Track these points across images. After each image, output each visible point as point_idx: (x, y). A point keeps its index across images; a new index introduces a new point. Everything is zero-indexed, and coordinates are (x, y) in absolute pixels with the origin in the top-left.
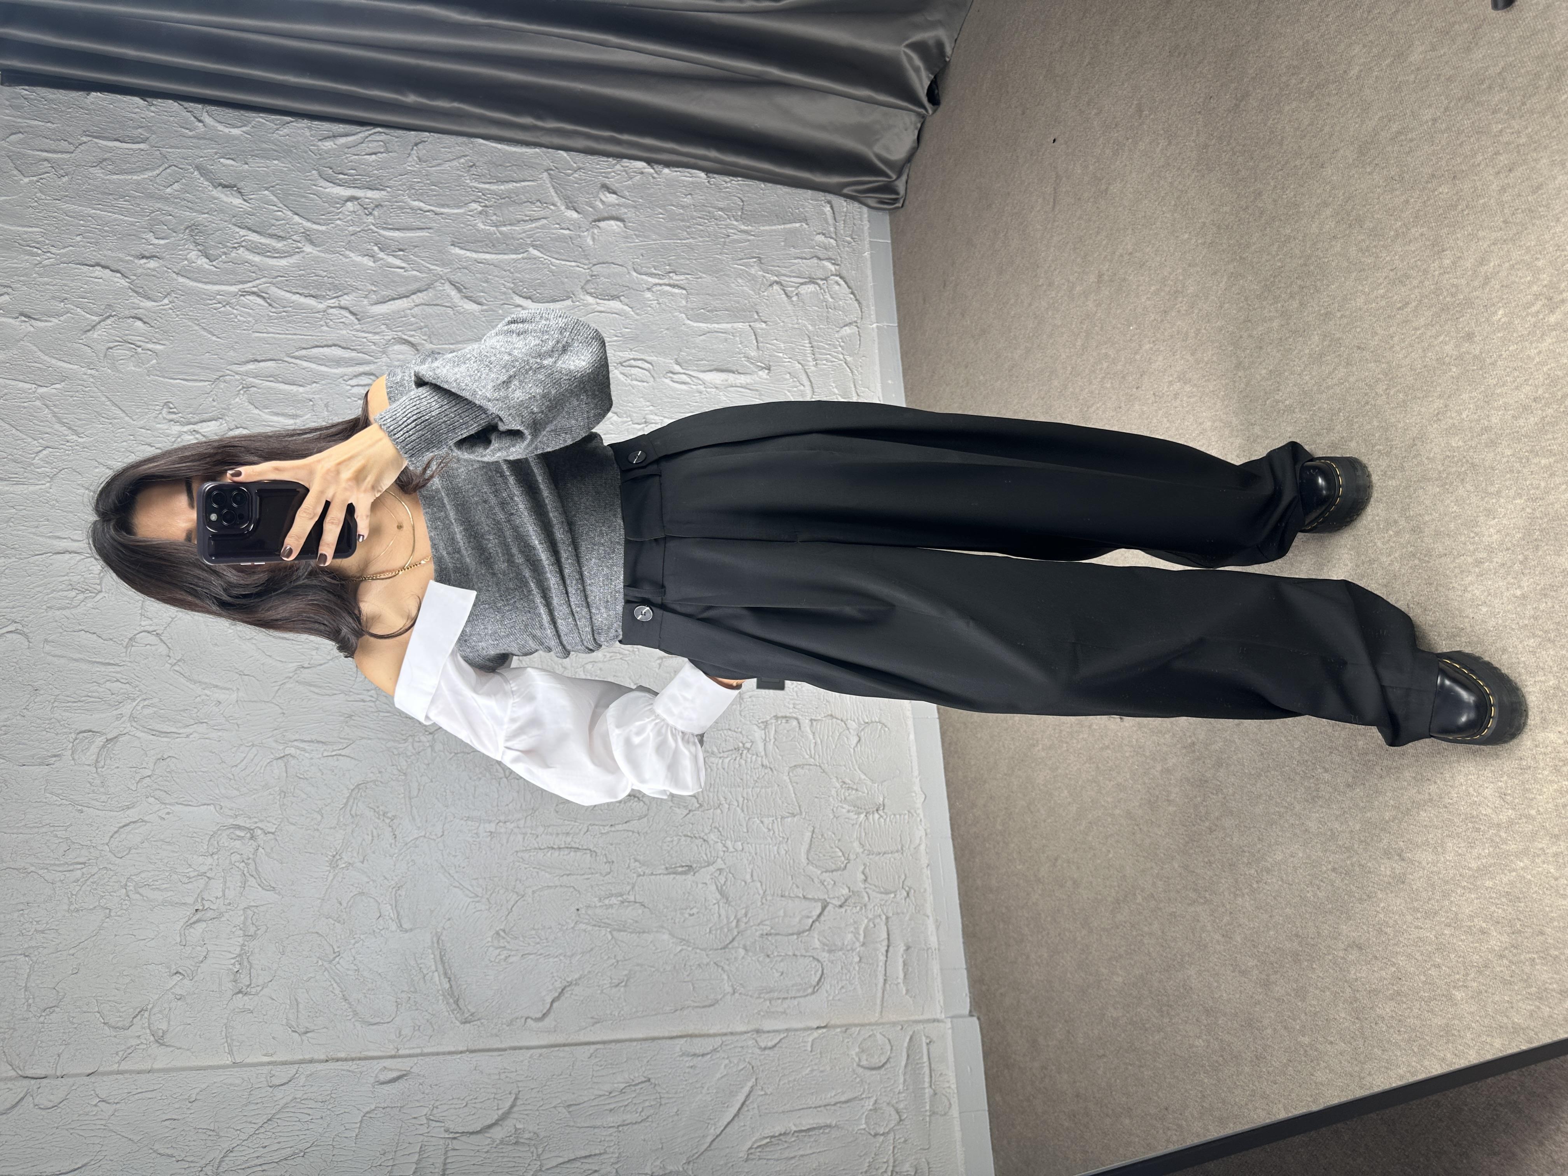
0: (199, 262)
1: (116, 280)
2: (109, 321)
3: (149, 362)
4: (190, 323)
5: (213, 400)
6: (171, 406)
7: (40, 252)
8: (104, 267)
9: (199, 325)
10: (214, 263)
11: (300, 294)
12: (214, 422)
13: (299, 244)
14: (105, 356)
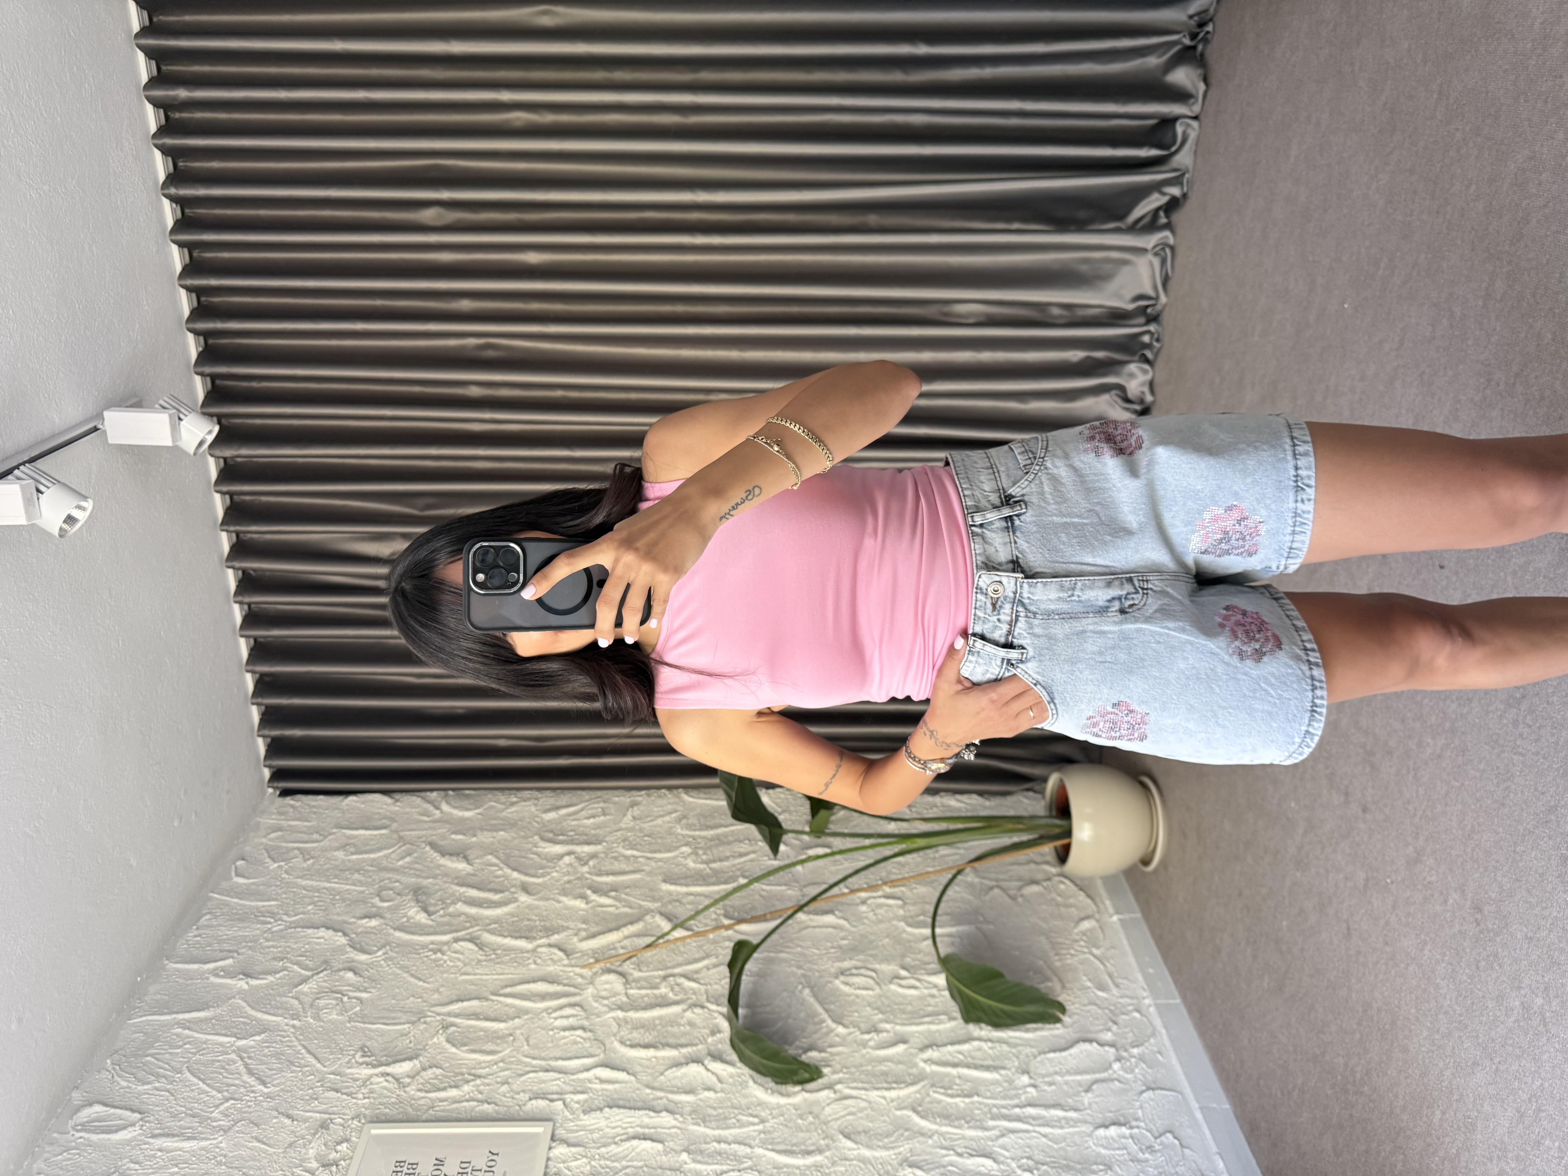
0: (418, 917)
1: (336, 938)
2: (321, 975)
3: (352, 1009)
4: (399, 972)
5: (411, 1042)
6: (366, 1049)
7: (272, 920)
8: (328, 928)
9: (409, 972)
10: (433, 917)
11: (512, 937)
12: (408, 1062)
13: (516, 895)
14: (312, 1006)
